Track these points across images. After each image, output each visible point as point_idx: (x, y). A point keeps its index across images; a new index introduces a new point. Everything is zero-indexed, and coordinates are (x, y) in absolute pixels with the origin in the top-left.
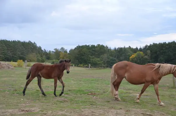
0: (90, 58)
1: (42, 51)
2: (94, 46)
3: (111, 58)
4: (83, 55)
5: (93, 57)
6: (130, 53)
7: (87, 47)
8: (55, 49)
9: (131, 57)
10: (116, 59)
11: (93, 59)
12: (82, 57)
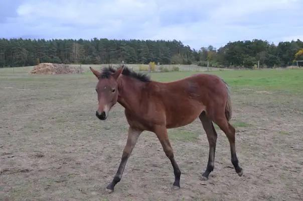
0: (243, 57)
1: (191, 51)
2: (249, 42)
3: (270, 56)
4: (235, 54)
5: (248, 55)
6: (296, 49)
7: (240, 44)
8: (202, 48)
9: (297, 54)
10: (277, 57)
11: (247, 59)
12: (233, 56)
